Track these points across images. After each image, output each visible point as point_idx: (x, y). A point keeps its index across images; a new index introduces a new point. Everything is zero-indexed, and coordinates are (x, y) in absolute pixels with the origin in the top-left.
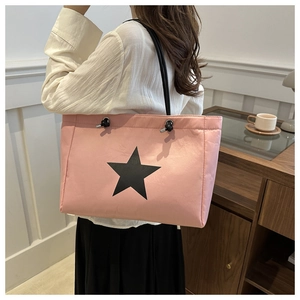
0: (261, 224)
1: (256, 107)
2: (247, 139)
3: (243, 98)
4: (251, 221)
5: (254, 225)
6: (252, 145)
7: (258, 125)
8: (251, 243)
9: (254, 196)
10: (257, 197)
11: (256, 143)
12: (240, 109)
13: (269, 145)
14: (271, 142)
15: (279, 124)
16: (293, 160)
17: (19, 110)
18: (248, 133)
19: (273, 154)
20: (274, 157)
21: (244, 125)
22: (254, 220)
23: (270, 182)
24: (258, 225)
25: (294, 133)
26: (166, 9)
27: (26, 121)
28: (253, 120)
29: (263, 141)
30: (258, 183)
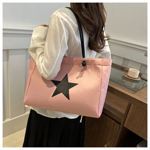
0: (125, 126)
2: (123, 81)
3: (123, 59)
4: (120, 124)
5: (121, 126)
6: (125, 84)
7: (129, 74)
8: (118, 136)
9: (123, 111)
11: (127, 83)
12: (121, 65)
13: (134, 85)
14: (135, 84)
15: (140, 75)
16: (146, 95)
17: (8, 50)
18: (124, 78)
19: (135, 90)
20: (136, 92)
21: (122, 73)
22: (122, 124)
23: (132, 105)
24: (123, 127)
25: (147, 81)
26: (86, 4)
28: (127, 71)
29: (131, 83)
30: (126, 104)
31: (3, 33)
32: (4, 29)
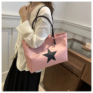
0: (82, 79)
1: (86, 41)
2: (82, 50)
4: (79, 77)
5: (79, 79)
6: (83, 53)
8: (77, 85)
10: (82, 70)
19: (89, 57)
21: (82, 46)
22: (80, 77)
23: (87, 66)
24: (80, 79)
27: (13, 32)
29: (87, 52)
30: (83, 65)
31: (2, 18)
32: (2, 15)
